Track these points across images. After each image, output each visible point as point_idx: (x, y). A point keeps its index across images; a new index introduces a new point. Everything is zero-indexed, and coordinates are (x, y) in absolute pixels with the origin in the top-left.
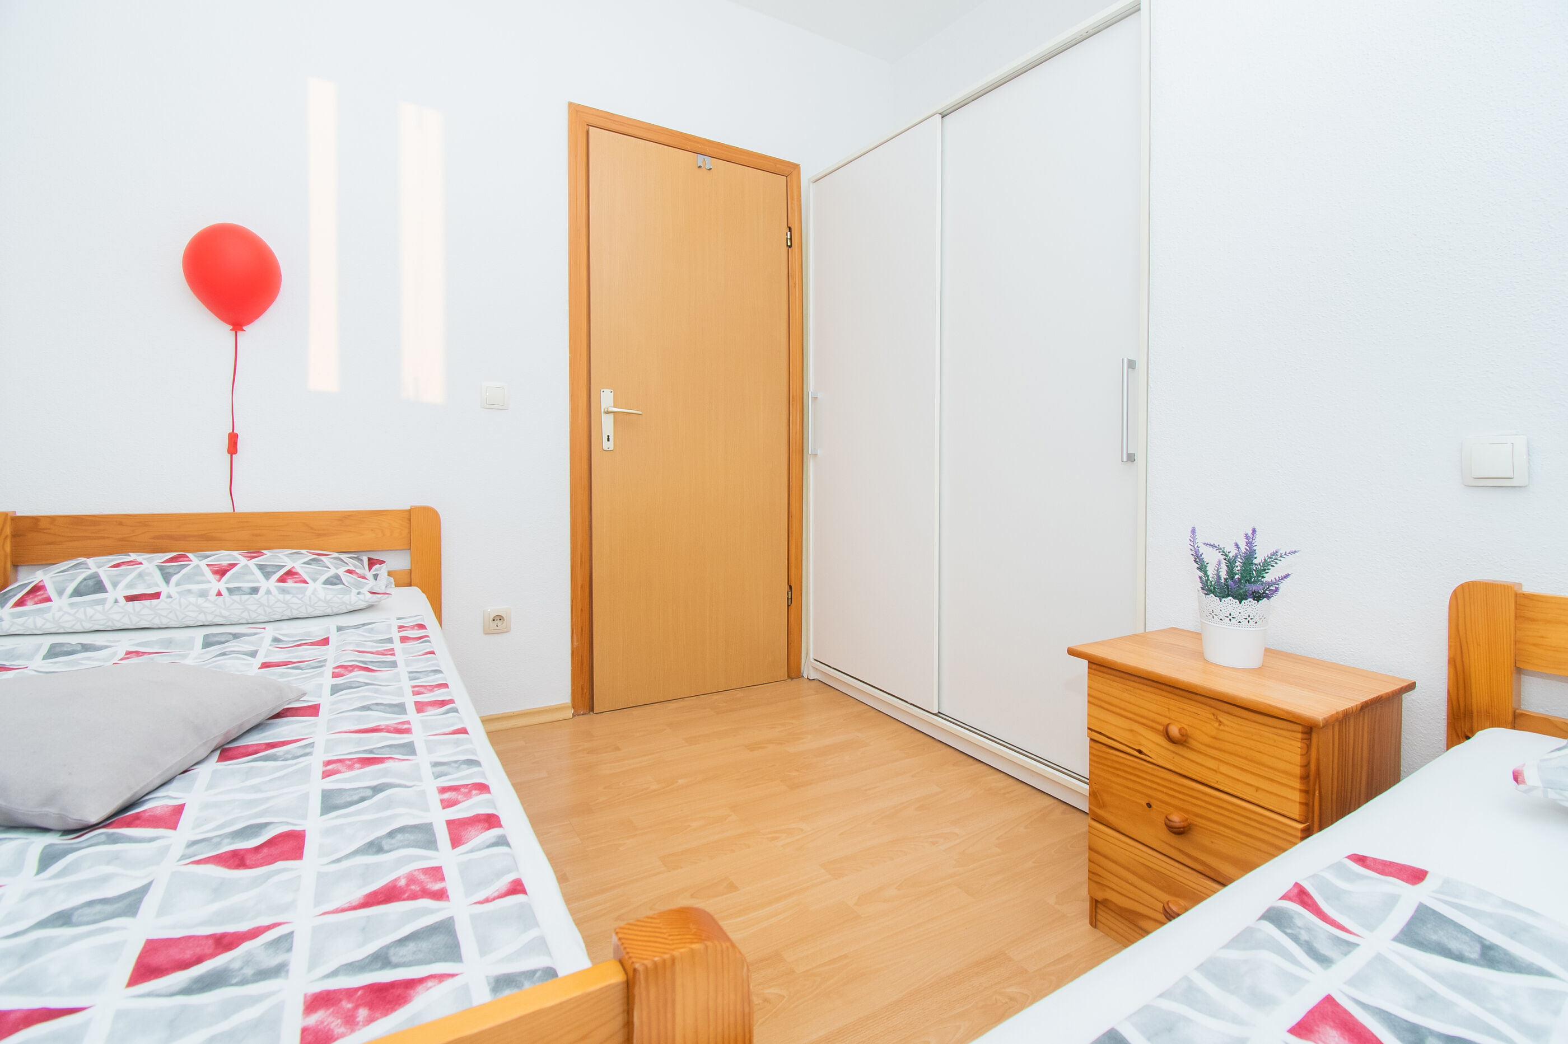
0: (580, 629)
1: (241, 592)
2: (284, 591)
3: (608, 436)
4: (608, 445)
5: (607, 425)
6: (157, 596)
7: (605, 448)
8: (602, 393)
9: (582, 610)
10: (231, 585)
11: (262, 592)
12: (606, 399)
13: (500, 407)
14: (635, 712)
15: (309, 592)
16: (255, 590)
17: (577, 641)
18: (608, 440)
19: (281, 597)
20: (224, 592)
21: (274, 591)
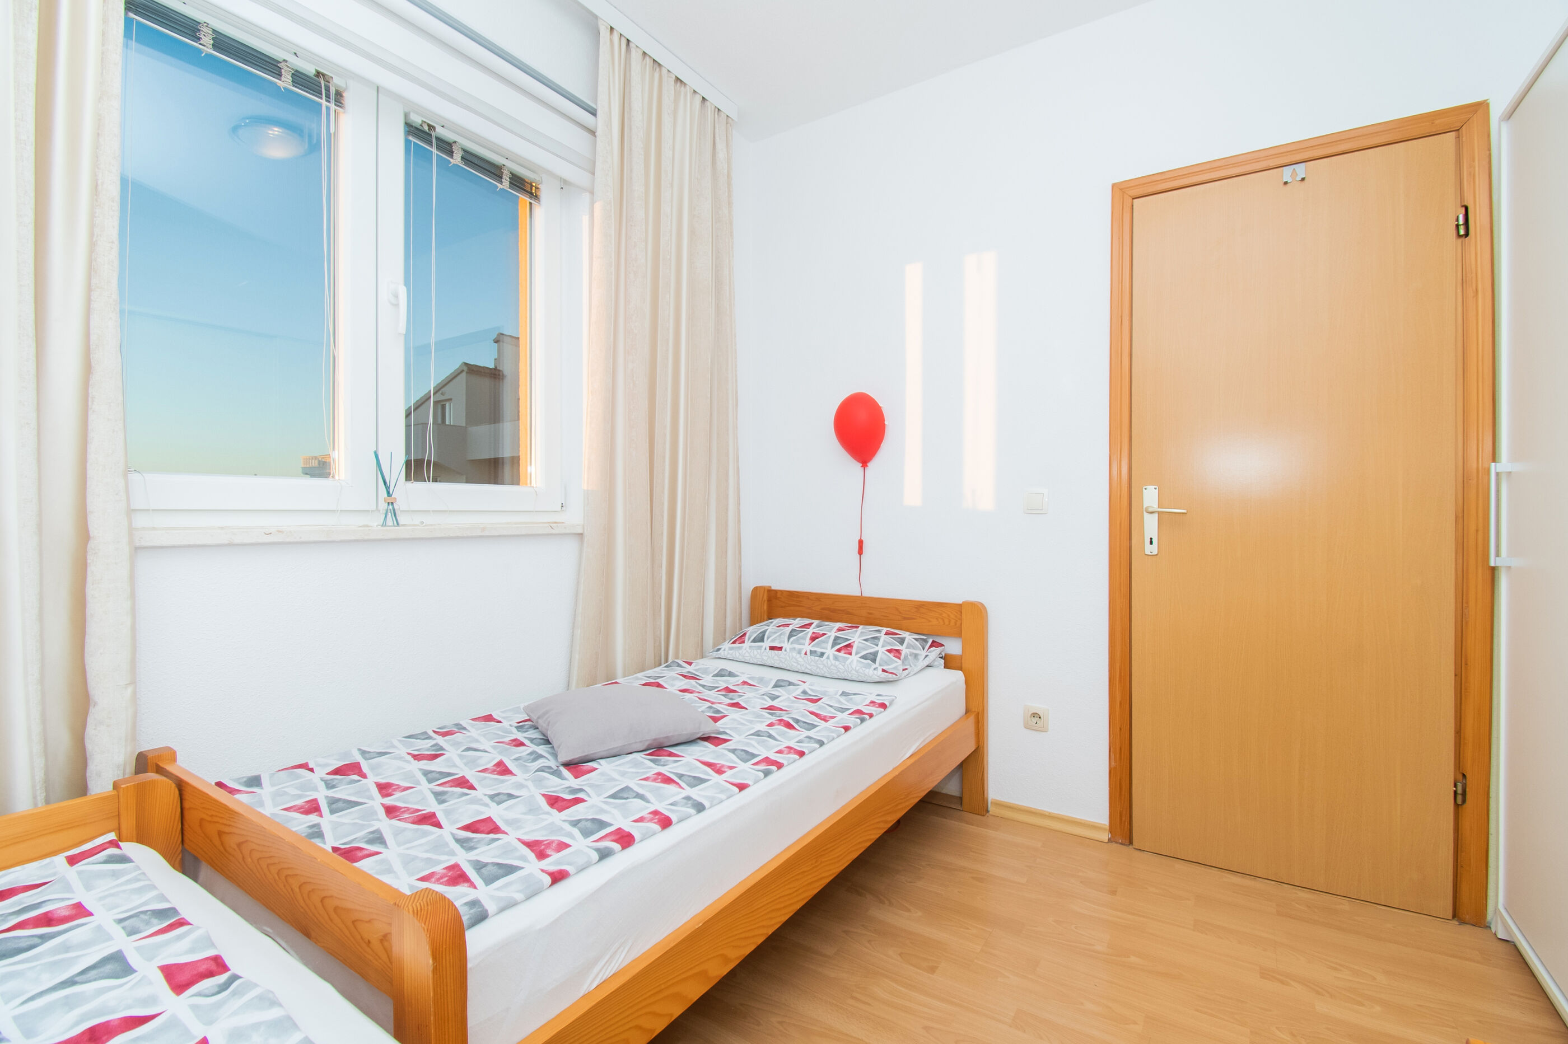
0: (1118, 749)
1: (816, 655)
2: (836, 658)
3: (1151, 539)
4: (1153, 549)
5: (1151, 526)
6: (780, 649)
7: (1148, 552)
8: (1144, 490)
9: (1121, 729)
10: (813, 649)
11: (825, 656)
12: (1150, 496)
13: (1038, 512)
14: (1179, 866)
15: (848, 662)
16: (822, 654)
17: (1115, 762)
18: (1151, 543)
19: (833, 662)
20: (808, 653)
21: (831, 657)
